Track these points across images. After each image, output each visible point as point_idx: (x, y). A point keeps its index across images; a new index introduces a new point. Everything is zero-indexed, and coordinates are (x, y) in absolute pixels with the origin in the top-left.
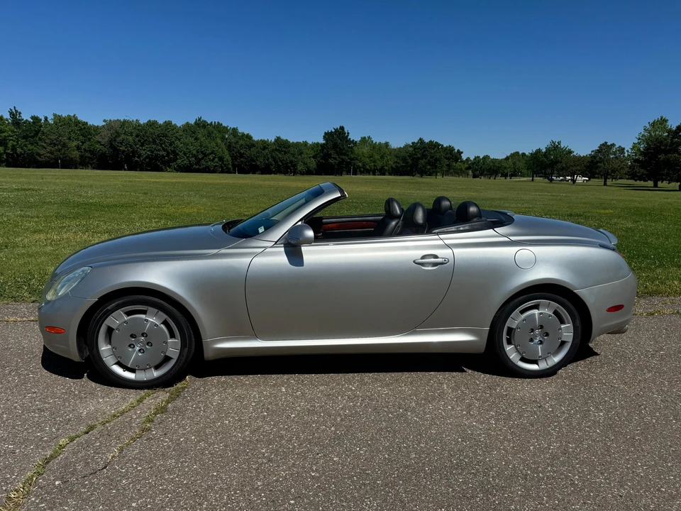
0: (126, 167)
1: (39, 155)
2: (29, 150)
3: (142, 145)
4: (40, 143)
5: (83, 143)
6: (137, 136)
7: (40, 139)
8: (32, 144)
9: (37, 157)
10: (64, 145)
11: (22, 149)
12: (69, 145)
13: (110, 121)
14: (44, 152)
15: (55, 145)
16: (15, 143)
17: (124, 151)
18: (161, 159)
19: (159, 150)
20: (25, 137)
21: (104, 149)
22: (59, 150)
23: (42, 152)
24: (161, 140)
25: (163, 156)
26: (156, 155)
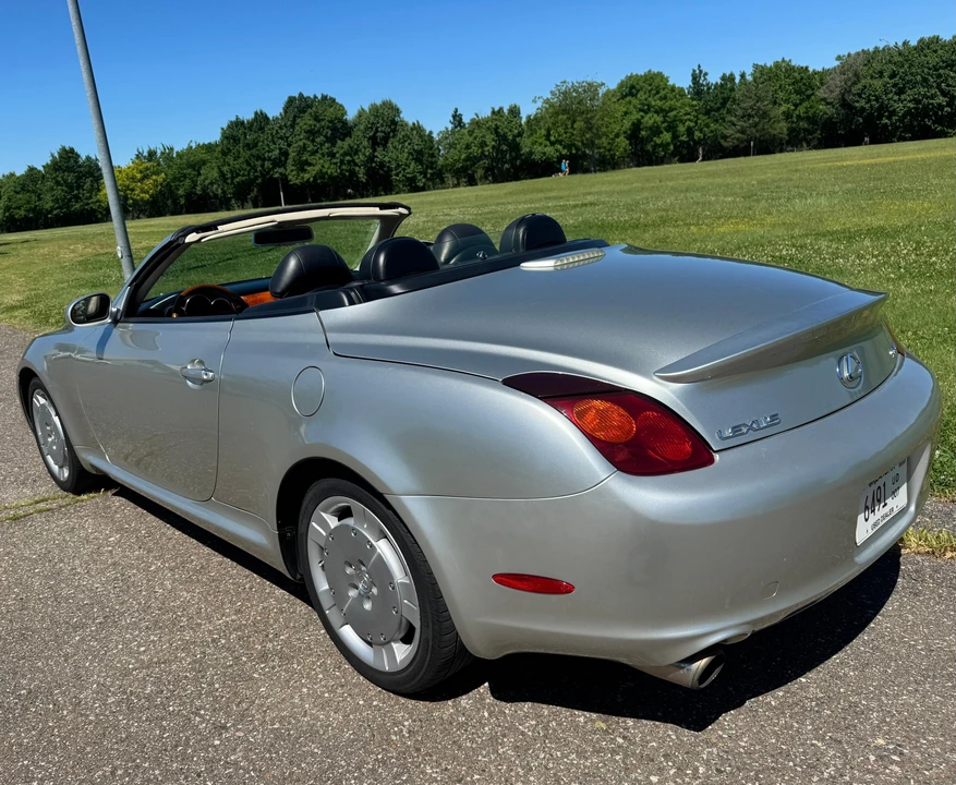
0: (867, 139)
1: (725, 137)
2: (712, 131)
3: (901, 92)
4: (729, 118)
5: (796, 106)
6: (893, 76)
7: (729, 112)
8: (717, 121)
9: (722, 142)
10: (765, 115)
11: (701, 131)
12: (772, 114)
13: (849, 55)
14: (731, 132)
15: (750, 116)
16: (692, 124)
17: (863, 109)
18: (936, 114)
19: (933, 97)
20: (707, 113)
21: (830, 111)
22: (756, 125)
23: (729, 132)
24: (939, 76)
25: (940, 107)
26: (926, 107)
